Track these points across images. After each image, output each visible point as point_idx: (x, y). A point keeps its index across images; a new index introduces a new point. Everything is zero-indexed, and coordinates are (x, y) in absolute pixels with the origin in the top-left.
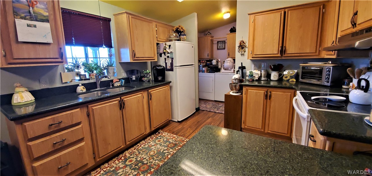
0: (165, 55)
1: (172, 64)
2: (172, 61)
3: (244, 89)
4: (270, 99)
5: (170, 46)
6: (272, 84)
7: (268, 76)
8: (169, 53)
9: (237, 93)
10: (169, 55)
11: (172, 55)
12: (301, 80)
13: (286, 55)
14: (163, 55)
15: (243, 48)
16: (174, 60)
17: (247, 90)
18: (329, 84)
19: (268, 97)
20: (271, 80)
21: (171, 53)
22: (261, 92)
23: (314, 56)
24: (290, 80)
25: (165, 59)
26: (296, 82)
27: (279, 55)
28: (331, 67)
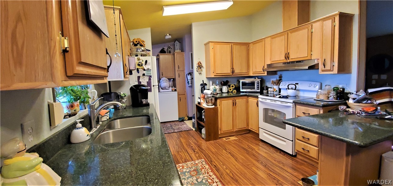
0: (139, 73)
1: (149, 83)
2: (150, 79)
3: (218, 101)
4: (235, 105)
5: (146, 62)
6: (224, 95)
7: (221, 90)
8: (144, 70)
9: (212, 105)
10: (145, 72)
11: (150, 73)
12: (241, 90)
13: (234, 74)
14: (134, 72)
15: (201, 68)
16: (152, 79)
17: (221, 102)
18: (259, 91)
19: (234, 104)
20: (222, 93)
21: (148, 70)
22: (230, 102)
23: (246, 74)
24: (233, 91)
25: (139, 77)
26: (237, 92)
27: (231, 74)
28: (259, 81)
